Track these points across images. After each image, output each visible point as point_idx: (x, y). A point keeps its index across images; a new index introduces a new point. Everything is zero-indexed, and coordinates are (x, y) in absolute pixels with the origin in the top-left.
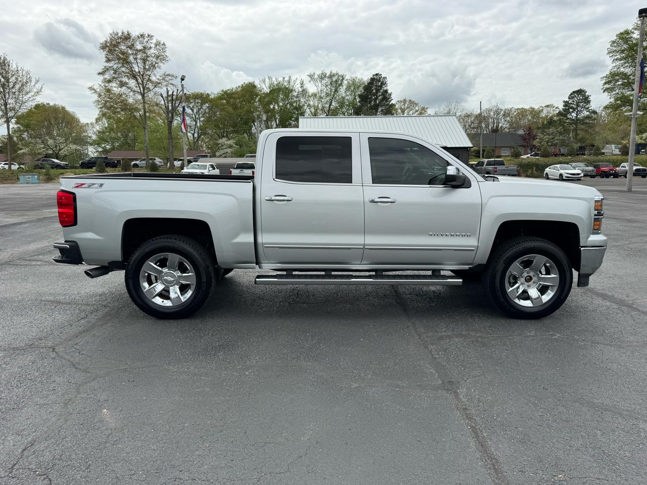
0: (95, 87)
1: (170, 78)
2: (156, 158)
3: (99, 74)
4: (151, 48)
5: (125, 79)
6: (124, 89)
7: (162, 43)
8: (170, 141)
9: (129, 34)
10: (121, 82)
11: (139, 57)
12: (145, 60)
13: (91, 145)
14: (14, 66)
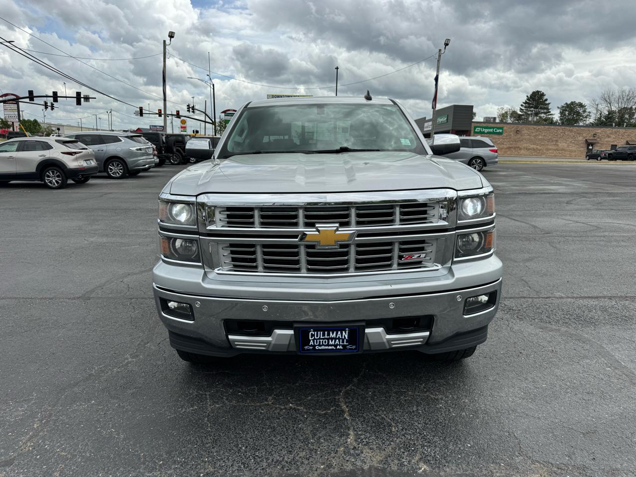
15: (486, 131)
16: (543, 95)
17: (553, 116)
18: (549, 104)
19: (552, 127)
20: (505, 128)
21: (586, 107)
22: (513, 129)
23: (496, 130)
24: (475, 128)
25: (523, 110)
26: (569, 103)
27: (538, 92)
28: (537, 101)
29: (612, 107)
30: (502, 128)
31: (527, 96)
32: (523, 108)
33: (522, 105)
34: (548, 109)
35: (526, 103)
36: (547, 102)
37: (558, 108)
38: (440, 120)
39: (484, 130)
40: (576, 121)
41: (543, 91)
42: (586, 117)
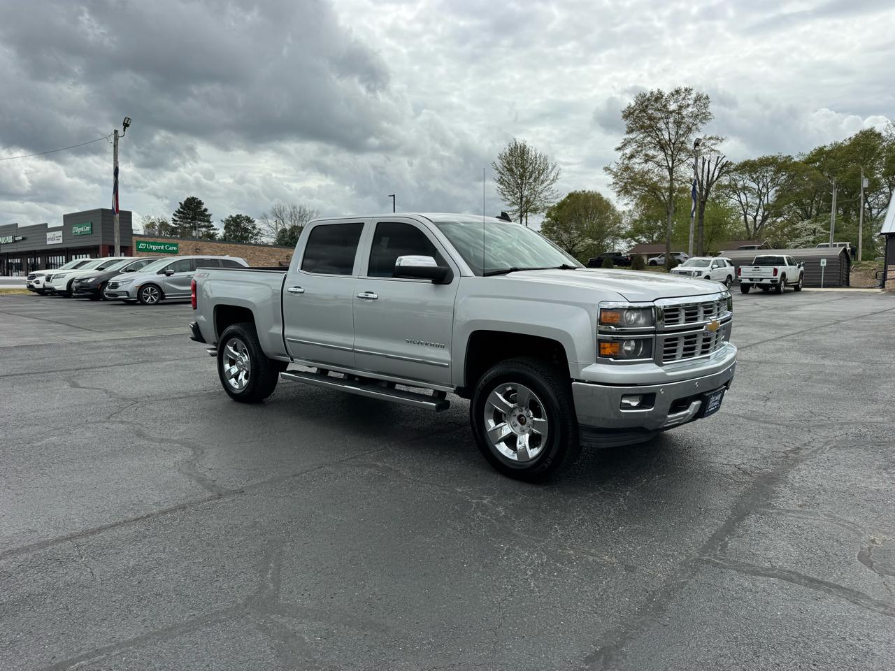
0: (612, 167)
1: (713, 141)
2: (681, 253)
3: (618, 149)
4: (688, 105)
5: (651, 152)
6: (650, 165)
7: (704, 96)
8: (700, 228)
9: (660, 93)
10: (646, 155)
11: (671, 120)
12: (678, 124)
13: (623, 237)
14: (534, 153)
15: (155, 248)
16: (200, 203)
17: (216, 232)
18: (210, 215)
19: (239, 246)
20: (180, 245)
21: (255, 223)
22: (191, 246)
23: (168, 247)
24: (138, 243)
25: (177, 221)
26: (234, 216)
27: (193, 199)
28: (192, 210)
29: (286, 225)
30: (176, 245)
31: (181, 203)
32: (177, 219)
33: (175, 215)
34: (209, 221)
35: (179, 212)
36: (207, 213)
37: (222, 221)
38: (78, 230)
39: (151, 247)
40: (246, 238)
41: (200, 199)
42: (257, 235)
